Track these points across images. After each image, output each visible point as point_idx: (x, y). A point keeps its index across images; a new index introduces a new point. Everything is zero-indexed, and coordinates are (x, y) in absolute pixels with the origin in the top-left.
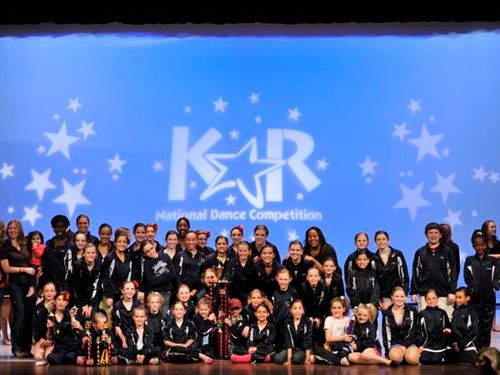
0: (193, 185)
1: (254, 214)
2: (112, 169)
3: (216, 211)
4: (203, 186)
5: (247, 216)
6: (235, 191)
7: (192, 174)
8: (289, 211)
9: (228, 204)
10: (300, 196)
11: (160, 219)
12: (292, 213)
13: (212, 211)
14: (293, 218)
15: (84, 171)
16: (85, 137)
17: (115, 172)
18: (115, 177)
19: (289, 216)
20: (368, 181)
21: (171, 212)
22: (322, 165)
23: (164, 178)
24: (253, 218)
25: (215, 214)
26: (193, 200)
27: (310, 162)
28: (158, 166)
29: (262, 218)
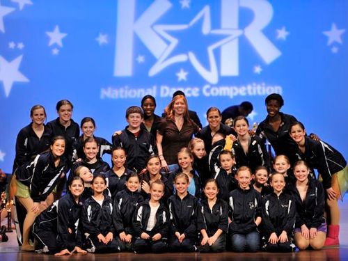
0: (141, 59)
1: (208, 90)
2: (51, 43)
3: (167, 88)
4: (151, 60)
5: (201, 92)
6: (187, 66)
7: (140, 48)
8: (246, 86)
9: (180, 79)
10: (258, 70)
11: (106, 97)
12: (249, 87)
13: (162, 88)
14: (250, 93)
15: (21, 46)
16: (21, 7)
17: (55, 45)
18: (55, 52)
19: (246, 91)
20: (335, 50)
21: (118, 89)
22: (282, 34)
23: (109, 52)
24: (207, 94)
25: (165, 91)
26: (140, 76)
27: (269, 32)
28: (102, 39)
29: (217, 94)
